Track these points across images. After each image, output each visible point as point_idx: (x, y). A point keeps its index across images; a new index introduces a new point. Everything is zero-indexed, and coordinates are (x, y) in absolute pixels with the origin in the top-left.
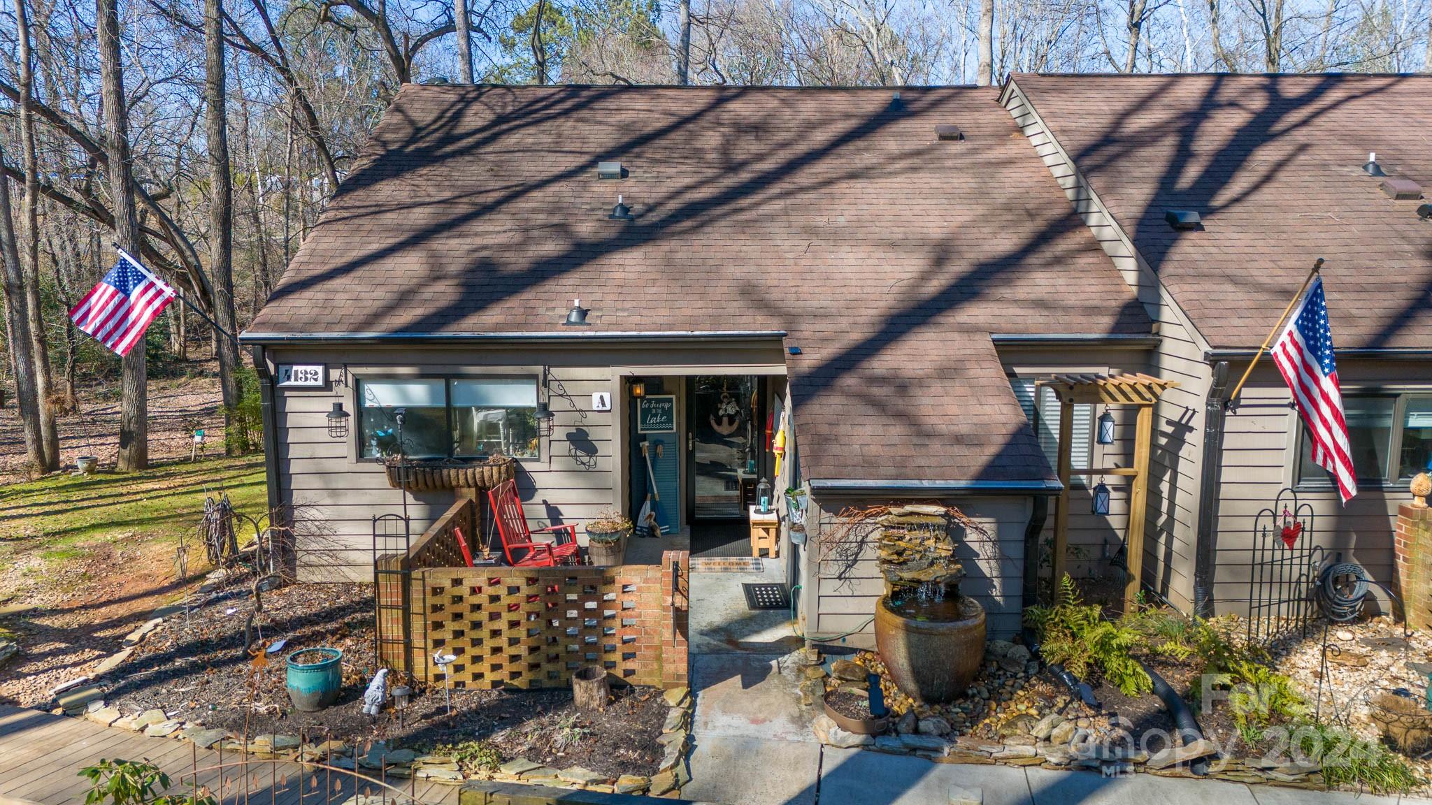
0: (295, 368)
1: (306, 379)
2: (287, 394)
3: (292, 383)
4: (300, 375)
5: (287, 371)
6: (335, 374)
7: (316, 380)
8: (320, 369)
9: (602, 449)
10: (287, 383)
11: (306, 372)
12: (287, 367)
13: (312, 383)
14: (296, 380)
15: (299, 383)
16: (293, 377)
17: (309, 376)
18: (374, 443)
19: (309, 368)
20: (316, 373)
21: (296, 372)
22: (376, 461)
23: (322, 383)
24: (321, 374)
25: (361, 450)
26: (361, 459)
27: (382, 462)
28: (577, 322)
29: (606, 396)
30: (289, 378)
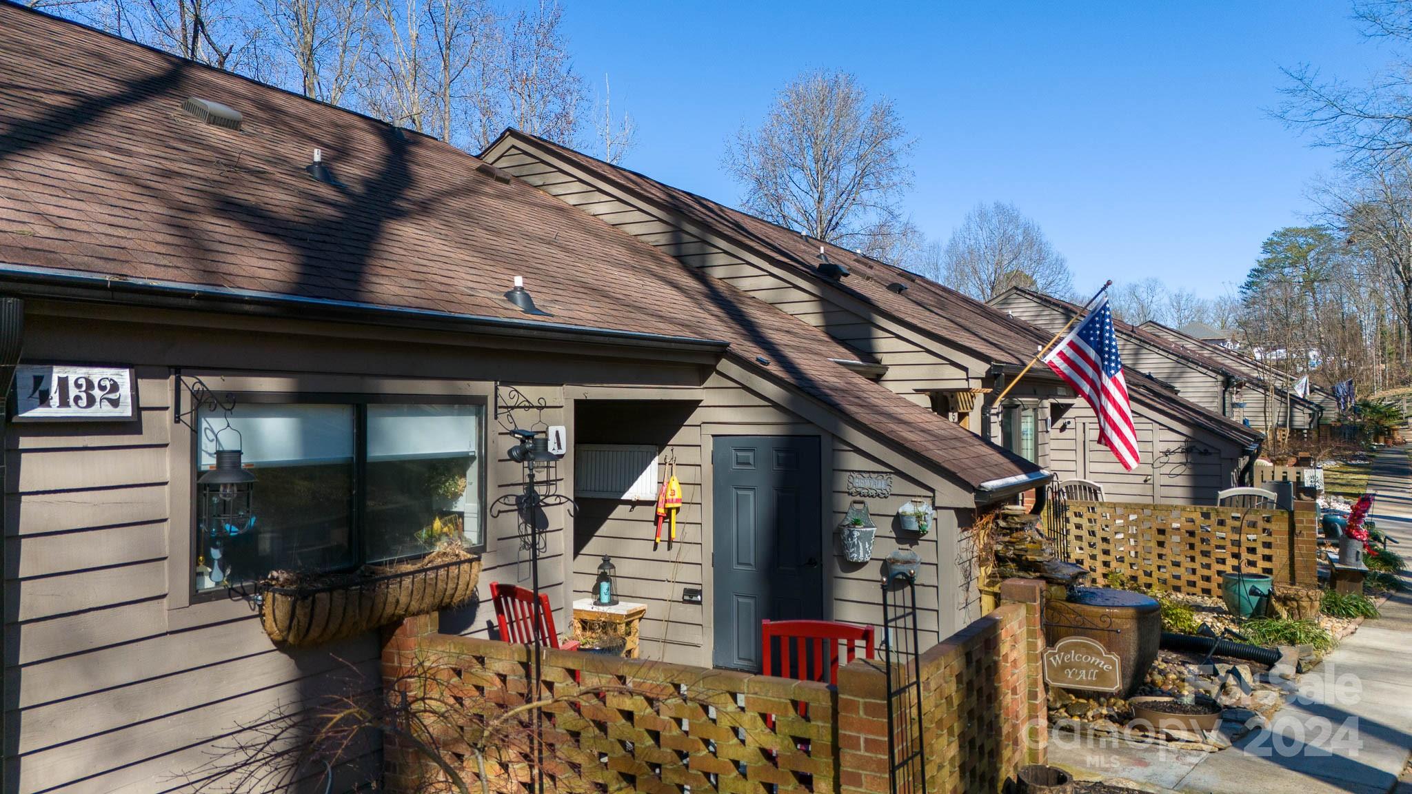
0: (58, 372)
1: (91, 401)
2: (25, 442)
3: (54, 410)
4: (73, 392)
5: (38, 380)
6: (157, 391)
7: (115, 403)
8: (124, 377)
9: (552, 518)
10: (39, 412)
11: (90, 385)
12: (38, 370)
13: (103, 410)
14: (64, 402)
15: (72, 412)
16: (55, 398)
17: (97, 393)
18: (216, 554)
19: (97, 374)
20: (115, 387)
21: (63, 383)
22: (230, 593)
23: (126, 411)
24: (125, 391)
25: (196, 576)
26: (197, 596)
27: (245, 595)
28: (530, 308)
29: (562, 430)
30: (44, 399)
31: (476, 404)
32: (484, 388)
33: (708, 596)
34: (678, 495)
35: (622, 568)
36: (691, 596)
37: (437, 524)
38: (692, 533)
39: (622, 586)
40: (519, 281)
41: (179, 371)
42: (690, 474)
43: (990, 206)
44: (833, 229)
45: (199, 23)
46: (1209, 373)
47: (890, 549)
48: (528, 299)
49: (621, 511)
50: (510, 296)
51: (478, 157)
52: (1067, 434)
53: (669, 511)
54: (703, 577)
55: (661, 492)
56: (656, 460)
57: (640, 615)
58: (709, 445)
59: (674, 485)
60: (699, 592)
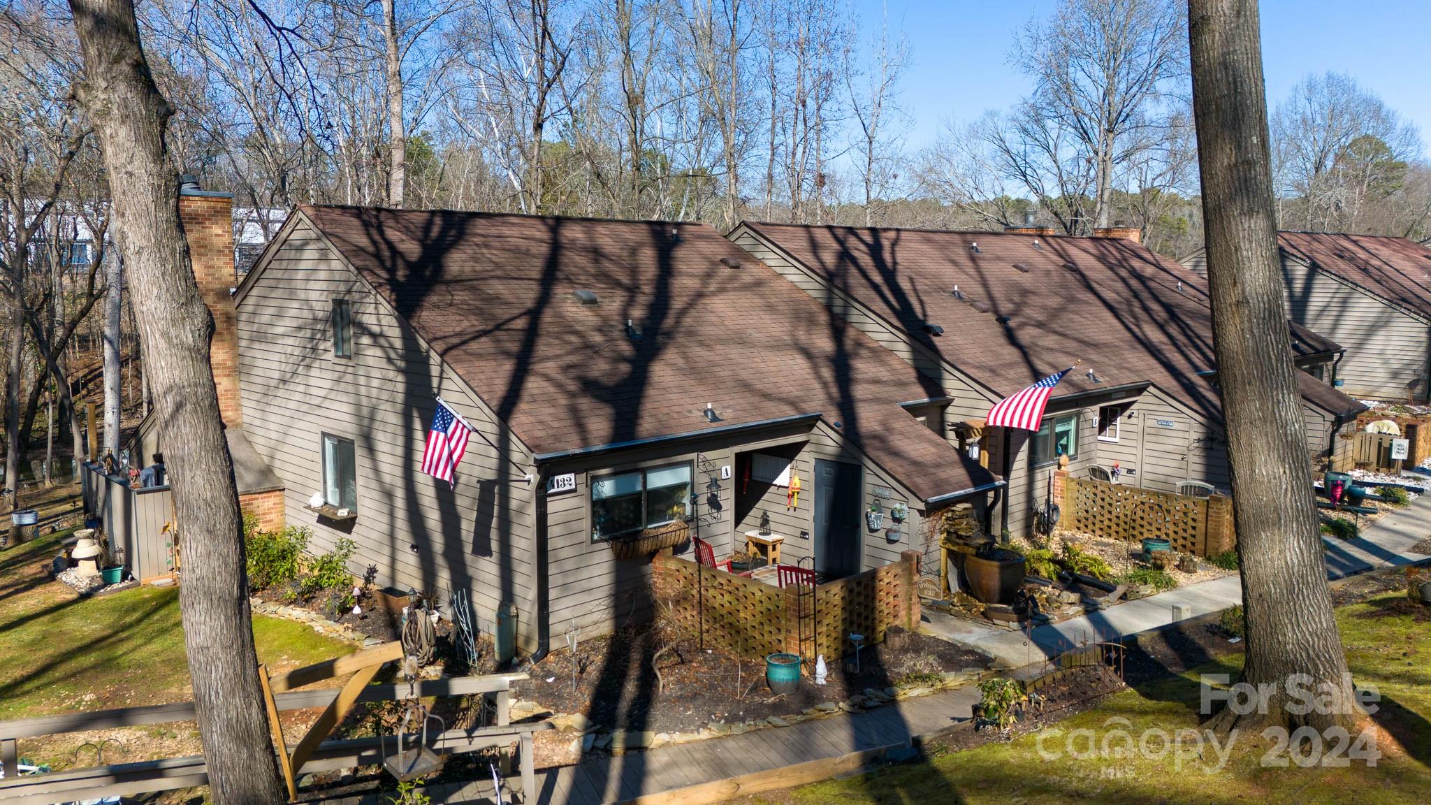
0: (556, 478)
1: (565, 485)
2: (549, 499)
3: (556, 489)
4: (560, 483)
5: (552, 481)
6: (581, 478)
7: (570, 484)
8: (572, 476)
9: (724, 505)
10: (552, 491)
11: (564, 480)
12: (552, 478)
13: (568, 488)
14: (558, 486)
15: (560, 489)
16: (556, 485)
17: (566, 483)
18: (598, 528)
19: (566, 476)
20: (570, 479)
21: (558, 481)
22: (601, 541)
23: (573, 487)
24: (573, 481)
25: (592, 534)
26: (593, 542)
27: (606, 541)
28: (715, 419)
29: (729, 468)
30: (553, 487)
31: (690, 463)
32: (693, 456)
33: (812, 536)
34: (798, 486)
35: (772, 517)
36: (804, 534)
37: (675, 508)
38: (804, 505)
39: (772, 525)
40: (709, 406)
41: (586, 471)
42: (805, 476)
43: (1321, 76)
44: (1123, 121)
45: (545, 31)
46: (1421, 319)
47: (890, 524)
48: (713, 413)
49: (772, 489)
50: (706, 412)
51: (725, 237)
52: (1133, 420)
53: (793, 493)
54: (810, 526)
55: (790, 483)
56: (789, 467)
57: (781, 542)
58: (813, 462)
59: (796, 481)
60: (807, 534)
